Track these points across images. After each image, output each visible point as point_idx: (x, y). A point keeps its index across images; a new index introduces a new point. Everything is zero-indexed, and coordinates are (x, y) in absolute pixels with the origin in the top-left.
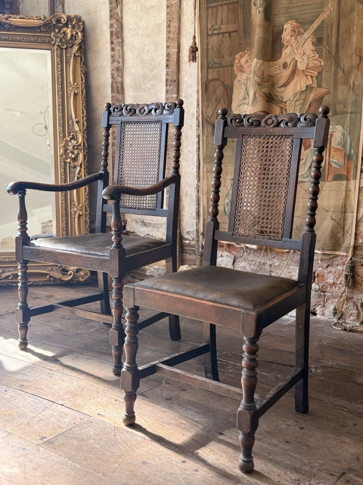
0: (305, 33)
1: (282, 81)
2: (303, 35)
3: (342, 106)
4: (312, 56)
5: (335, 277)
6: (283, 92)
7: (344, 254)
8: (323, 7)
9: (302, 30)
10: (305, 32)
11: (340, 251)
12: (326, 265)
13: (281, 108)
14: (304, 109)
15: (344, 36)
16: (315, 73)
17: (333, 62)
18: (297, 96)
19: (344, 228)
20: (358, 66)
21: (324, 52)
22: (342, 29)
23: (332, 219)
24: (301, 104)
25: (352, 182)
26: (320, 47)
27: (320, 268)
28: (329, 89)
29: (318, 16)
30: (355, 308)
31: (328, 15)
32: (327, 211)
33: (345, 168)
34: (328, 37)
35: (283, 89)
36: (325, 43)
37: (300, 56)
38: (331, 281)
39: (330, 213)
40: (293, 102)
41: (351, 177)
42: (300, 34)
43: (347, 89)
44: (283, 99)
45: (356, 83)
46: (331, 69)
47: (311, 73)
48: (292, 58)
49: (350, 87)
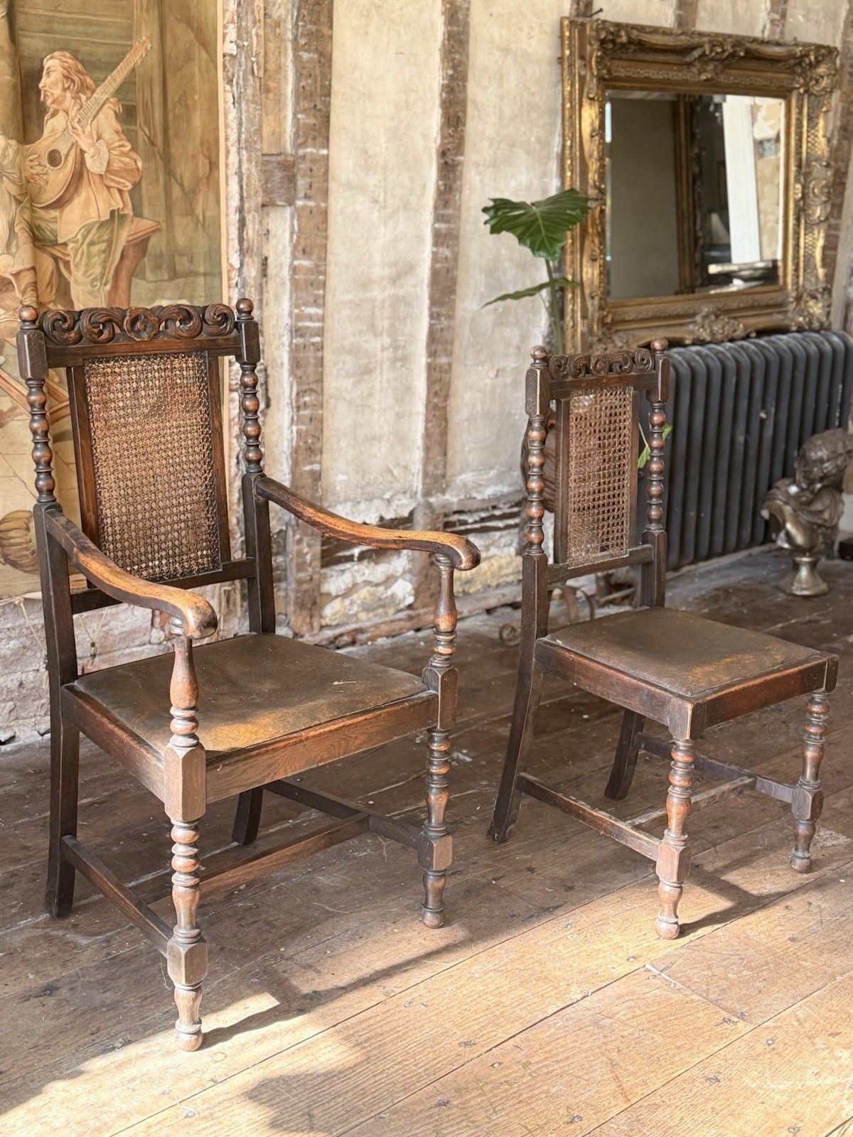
0: (98, 90)
1: (51, 195)
2: (93, 92)
3: (185, 259)
4: (117, 144)
6: (55, 220)
8: (131, 38)
9: (89, 81)
10: (97, 86)
13: (56, 259)
14: (112, 263)
15: (177, 111)
16: (127, 183)
17: (161, 163)
18: (94, 231)
20: (208, 178)
21: (140, 141)
22: (173, 97)
24: (104, 251)
26: (133, 127)
28: (159, 223)
29: (124, 55)
31: (141, 57)
34: (145, 106)
35: (54, 213)
36: (140, 119)
37: (90, 141)
40: (85, 246)
42: (84, 88)
43: (191, 226)
44: (56, 237)
45: (208, 214)
46: (157, 179)
47: (119, 183)
48: (70, 143)
49: (198, 221)
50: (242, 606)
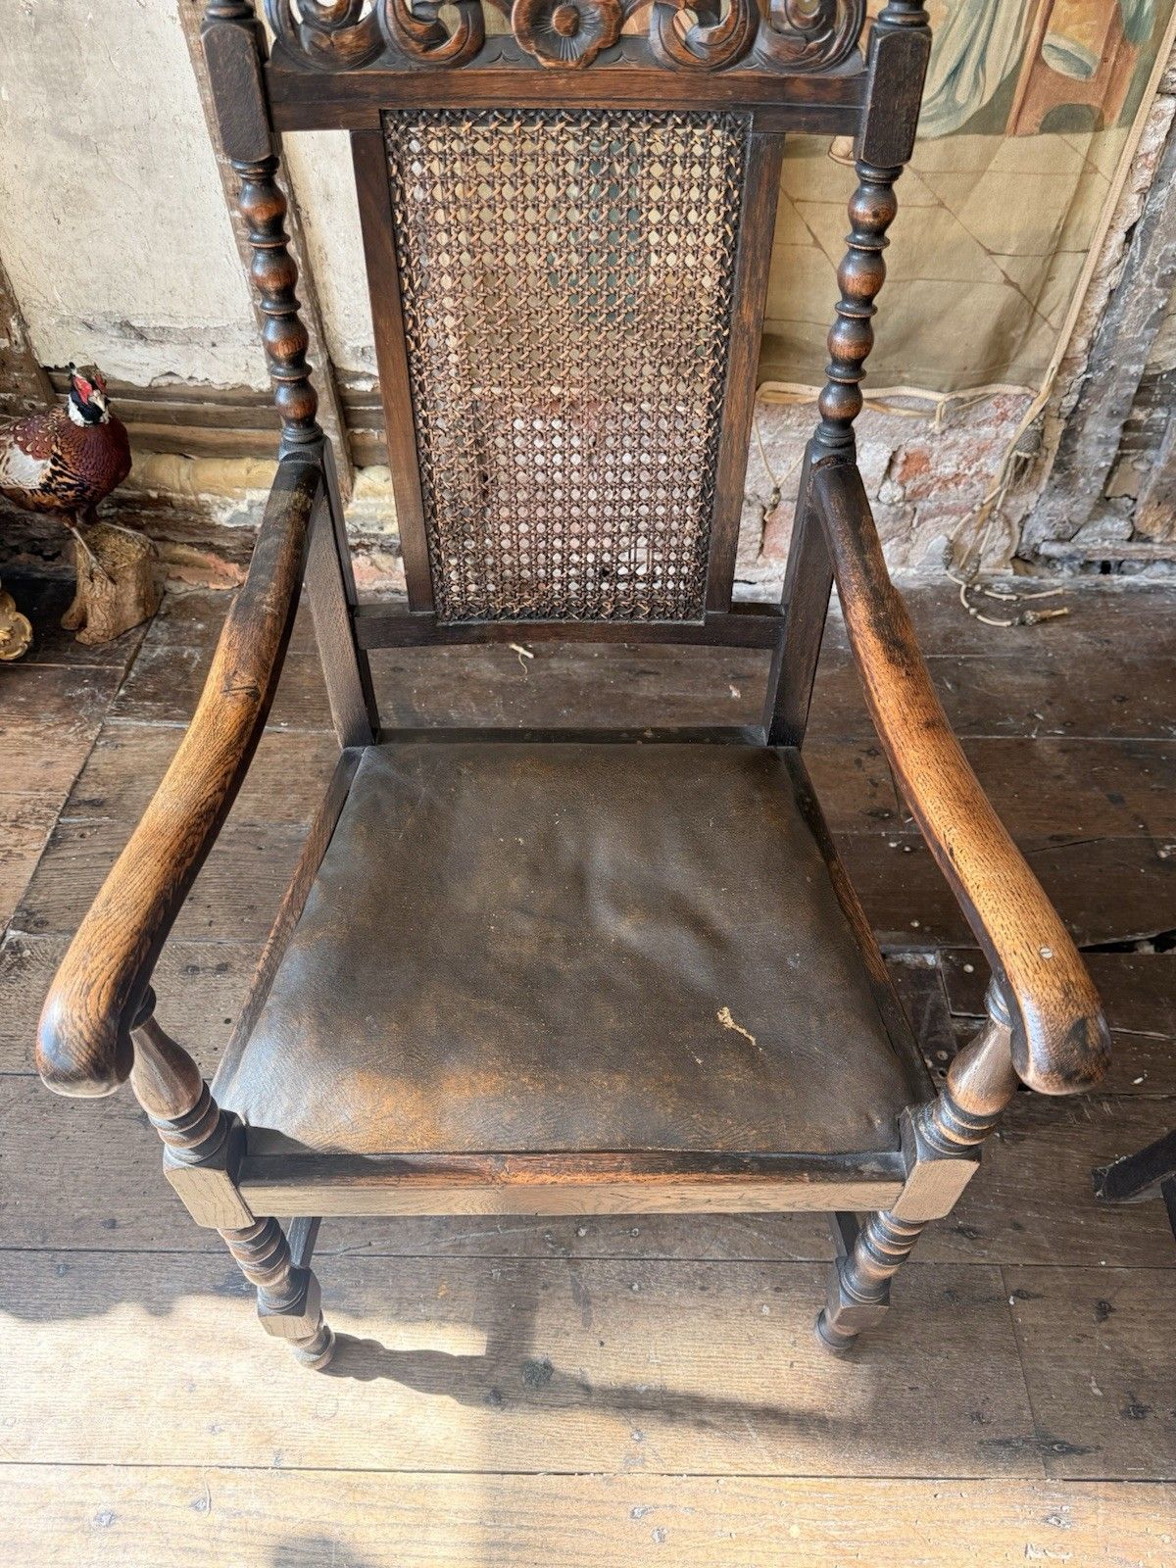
5: (965, 458)
7: (1018, 390)
11: (1003, 382)
12: (944, 426)
19: (1035, 309)
23: (1008, 282)
25: (1112, 136)
27: (922, 439)
30: (1007, 532)
32: (990, 253)
33: (1100, 79)
38: (947, 470)
39: (1003, 262)
41: (1112, 116)
50: (1051, 478)
